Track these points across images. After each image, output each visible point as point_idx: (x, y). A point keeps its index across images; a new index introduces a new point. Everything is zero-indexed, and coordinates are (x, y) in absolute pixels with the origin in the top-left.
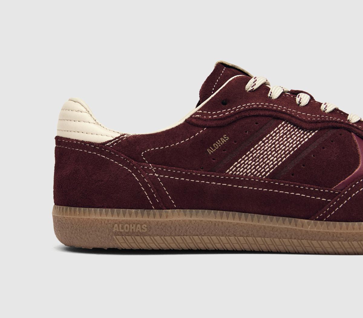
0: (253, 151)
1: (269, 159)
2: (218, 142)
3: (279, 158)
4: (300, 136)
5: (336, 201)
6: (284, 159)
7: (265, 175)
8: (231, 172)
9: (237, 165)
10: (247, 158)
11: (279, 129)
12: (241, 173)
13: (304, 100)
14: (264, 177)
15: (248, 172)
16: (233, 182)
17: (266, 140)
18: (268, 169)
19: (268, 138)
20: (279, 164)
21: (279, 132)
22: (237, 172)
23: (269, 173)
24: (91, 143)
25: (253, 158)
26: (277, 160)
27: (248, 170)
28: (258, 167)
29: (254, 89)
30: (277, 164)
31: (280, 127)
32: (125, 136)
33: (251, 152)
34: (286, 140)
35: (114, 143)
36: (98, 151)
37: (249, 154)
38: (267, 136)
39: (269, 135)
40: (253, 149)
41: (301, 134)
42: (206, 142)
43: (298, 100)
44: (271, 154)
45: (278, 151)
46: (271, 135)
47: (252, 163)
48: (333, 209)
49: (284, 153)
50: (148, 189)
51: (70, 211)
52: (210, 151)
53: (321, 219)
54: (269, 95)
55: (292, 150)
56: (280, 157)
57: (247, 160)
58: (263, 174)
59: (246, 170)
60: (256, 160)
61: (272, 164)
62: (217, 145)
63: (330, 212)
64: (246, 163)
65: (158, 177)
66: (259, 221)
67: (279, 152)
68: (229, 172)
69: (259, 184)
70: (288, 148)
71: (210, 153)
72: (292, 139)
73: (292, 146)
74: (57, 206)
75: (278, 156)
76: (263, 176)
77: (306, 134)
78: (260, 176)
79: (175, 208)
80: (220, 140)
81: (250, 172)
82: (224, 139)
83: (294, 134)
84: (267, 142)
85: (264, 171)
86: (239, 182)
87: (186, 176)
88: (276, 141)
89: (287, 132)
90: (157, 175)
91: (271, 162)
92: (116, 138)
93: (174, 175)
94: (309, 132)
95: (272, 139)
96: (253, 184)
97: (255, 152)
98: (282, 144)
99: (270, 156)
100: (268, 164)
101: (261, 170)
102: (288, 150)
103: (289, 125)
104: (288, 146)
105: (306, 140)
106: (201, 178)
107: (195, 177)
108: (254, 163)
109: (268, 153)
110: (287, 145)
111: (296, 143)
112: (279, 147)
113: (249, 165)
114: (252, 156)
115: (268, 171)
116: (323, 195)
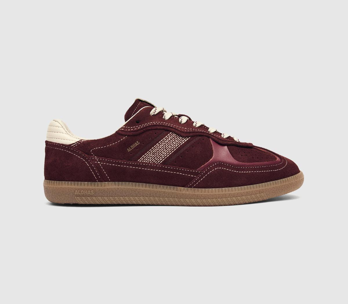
0: (153, 149)
1: (162, 154)
2: (134, 145)
3: (168, 153)
4: (180, 140)
5: (199, 177)
6: (171, 153)
7: (159, 162)
8: (141, 161)
9: (144, 157)
10: (149, 153)
12: (146, 162)
13: (184, 120)
14: (159, 164)
15: (150, 161)
16: (142, 166)
18: (161, 159)
19: (161, 142)
20: (168, 156)
21: (168, 138)
22: (144, 161)
24: (63, 145)
25: (153, 153)
26: (166, 154)
27: (150, 160)
28: (156, 158)
29: (155, 114)
30: (166, 156)
31: (169, 136)
32: (83, 141)
33: (152, 150)
34: (172, 143)
35: (76, 144)
36: (67, 149)
37: (151, 151)
39: (162, 140)
40: (153, 148)
41: (181, 139)
42: (126, 144)
43: (180, 120)
44: (163, 150)
45: (167, 149)
47: (152, 156)
48: (197, 181)
49: (171, 150)
50: (94, 171)
51: (56, 183)
52: (129, 150)
53: (190, 187)
54: (163, 118)
55: (175, 148)
56: (168, 152)
57: (149, 154)
58: (158, 162)
60: (154, 154)
61: (164, 156)
62: (133, 146)
63: (195, 183)
64: (149, 156)
65: (100, 164)
66: (156, 188)
67: (168, 150)
68: (140, 161)
69: (156, 168)
70: (173, 147)
71: (129, 151)
72: (176, 142)
73: (175, 146)
74: (46, 180)
75: (167, 152)
76: (158, 163)
77: (183, 139)
78: (157, 163)
79: (110, 181)
80: (135, 144)
81: (151, 161)
82: (137, 144)
83: (177, 139)
84: (161, 144)
85: (159, 160)
86: (145, 167)
87: (115, 163)
88: (166, 143)
89: (172, 138)
90: (99, 163)
91: (163, 155)
92: (77, 142)
93: (109, 162)
94: (185, 138)
95: (164, 142)
96: (153, 167)
97: (154, 150)
98: (170, 145)
99: (163, 152)
100: (161, 156)
101: (157, 160)
102: (173, 148)
103: (174, 134)
104: (173, 146)
105: (183, 143)
106: (124, 164)
107: (121, 164)
109: (162, 150)
110: (172, 146)
111: (177, 144)
112: (168, 147)
113: (151, 157)
114: (152, 152)
115: (161, 160)
116: (192, 173)
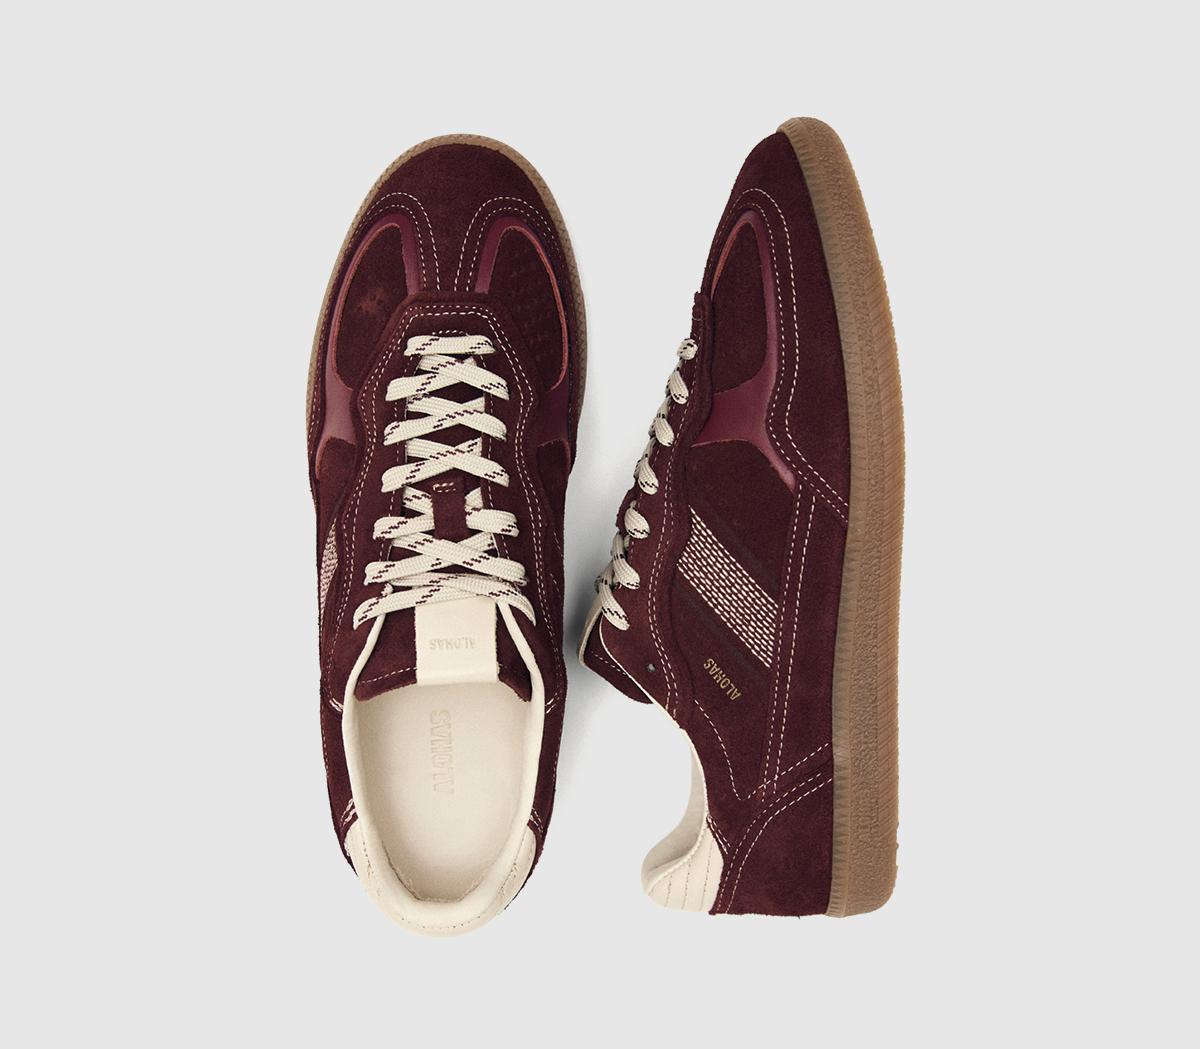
0: (732, 624)
1: (746, 598)
2: (717, 679)
3: (743, 582)
4: (703, 543)
5: (815, 489)
6: (744, 572)
7: (772, 605)
8: (769, 659)
9: (756, 651)
10: (744, 634)
11: (692, 579)
12: (771, 643)
13: (638, 524)
14: (776, 606)
15: (767, 632)
16: (785, 655)
17: (712, 602)
18: (763, 600)
19: (710, 599)
20: (753, 581)
21: (698, 579)
22: (768, 650)
23: (770, 599)
24: (724, 875)
25: (744, 624)
26: (747, 585)
27: (765, 633)
28: (759, 616)
30: (753, 585)
31: (689, 576)
32: (710, 821)
33: (735, 627)
34: (711, 567)
35: (723, 841)
36: (738, 863)
37: (737, 630)
38: (706, 599)
39: (704, 596)
40: (729, 624)
41: (699, 539)
42: (717, 699)
43: (638, 536)
44: (736, 595)
45: (730, 582)
46: (704, 593)
47: (753, 627)
48: (827, 493)
49: (734, 572)
50: (800, 792)
51: (837, 891)
52: (735, 694)
53: (846, 511)
54: (634, 588)
55: (729, 559)
56: (741, 579)
57: (748, 635)
58: (771, 608)
59: (765, 636)
60: (747, 620)
61: (753, 593)
62: (722, 680)
63: (834, 498)
64: (752, 636)
65: (779, 775)
66: (848, 620)
67: (733, 581)
68: (768, 662)
69: (789, 615)
70: (725, 566)
71: (739, 695)
72: (709, 556)
73: (722, 559)
74: (829, 909)
75: (740, 582)
76: (775, 608)
77: (700, 531)
78: (775, 612)
79: (831, 744)
80: (714, 675)
81: (767, 628)
82: (712, 667)
83: (700, 552)
84: (716, 599)
85: (765, 606)
86: (786, 647)
87: (778, 732)
88: (713, 584)
89: (698, 566)
90: (777, 777)
91: (751, 594)
92: (715, 837)
93: (775, 748)
94: (695, 525)
95: (710, 592)
96: (788, 630)
97: (735, 620)
98: (718, 575)
99: (740, 595)
100: (753, 600)
101: (765, 612)
102: (728, 566)
103: (684, 559)
104: (721, 564)
105: (710, 533)
106: (780, 708)
107: (780, 716)
108: (752, 623)
109: (736, 598)
110: (720, 567)
111: (716, 551)
112: (724, 581)
113: (756, 631)
114: (740, 626)
115: (765, 601)
116: (805, 511)
